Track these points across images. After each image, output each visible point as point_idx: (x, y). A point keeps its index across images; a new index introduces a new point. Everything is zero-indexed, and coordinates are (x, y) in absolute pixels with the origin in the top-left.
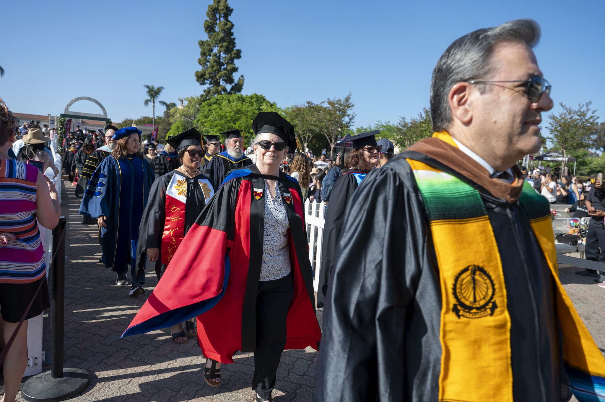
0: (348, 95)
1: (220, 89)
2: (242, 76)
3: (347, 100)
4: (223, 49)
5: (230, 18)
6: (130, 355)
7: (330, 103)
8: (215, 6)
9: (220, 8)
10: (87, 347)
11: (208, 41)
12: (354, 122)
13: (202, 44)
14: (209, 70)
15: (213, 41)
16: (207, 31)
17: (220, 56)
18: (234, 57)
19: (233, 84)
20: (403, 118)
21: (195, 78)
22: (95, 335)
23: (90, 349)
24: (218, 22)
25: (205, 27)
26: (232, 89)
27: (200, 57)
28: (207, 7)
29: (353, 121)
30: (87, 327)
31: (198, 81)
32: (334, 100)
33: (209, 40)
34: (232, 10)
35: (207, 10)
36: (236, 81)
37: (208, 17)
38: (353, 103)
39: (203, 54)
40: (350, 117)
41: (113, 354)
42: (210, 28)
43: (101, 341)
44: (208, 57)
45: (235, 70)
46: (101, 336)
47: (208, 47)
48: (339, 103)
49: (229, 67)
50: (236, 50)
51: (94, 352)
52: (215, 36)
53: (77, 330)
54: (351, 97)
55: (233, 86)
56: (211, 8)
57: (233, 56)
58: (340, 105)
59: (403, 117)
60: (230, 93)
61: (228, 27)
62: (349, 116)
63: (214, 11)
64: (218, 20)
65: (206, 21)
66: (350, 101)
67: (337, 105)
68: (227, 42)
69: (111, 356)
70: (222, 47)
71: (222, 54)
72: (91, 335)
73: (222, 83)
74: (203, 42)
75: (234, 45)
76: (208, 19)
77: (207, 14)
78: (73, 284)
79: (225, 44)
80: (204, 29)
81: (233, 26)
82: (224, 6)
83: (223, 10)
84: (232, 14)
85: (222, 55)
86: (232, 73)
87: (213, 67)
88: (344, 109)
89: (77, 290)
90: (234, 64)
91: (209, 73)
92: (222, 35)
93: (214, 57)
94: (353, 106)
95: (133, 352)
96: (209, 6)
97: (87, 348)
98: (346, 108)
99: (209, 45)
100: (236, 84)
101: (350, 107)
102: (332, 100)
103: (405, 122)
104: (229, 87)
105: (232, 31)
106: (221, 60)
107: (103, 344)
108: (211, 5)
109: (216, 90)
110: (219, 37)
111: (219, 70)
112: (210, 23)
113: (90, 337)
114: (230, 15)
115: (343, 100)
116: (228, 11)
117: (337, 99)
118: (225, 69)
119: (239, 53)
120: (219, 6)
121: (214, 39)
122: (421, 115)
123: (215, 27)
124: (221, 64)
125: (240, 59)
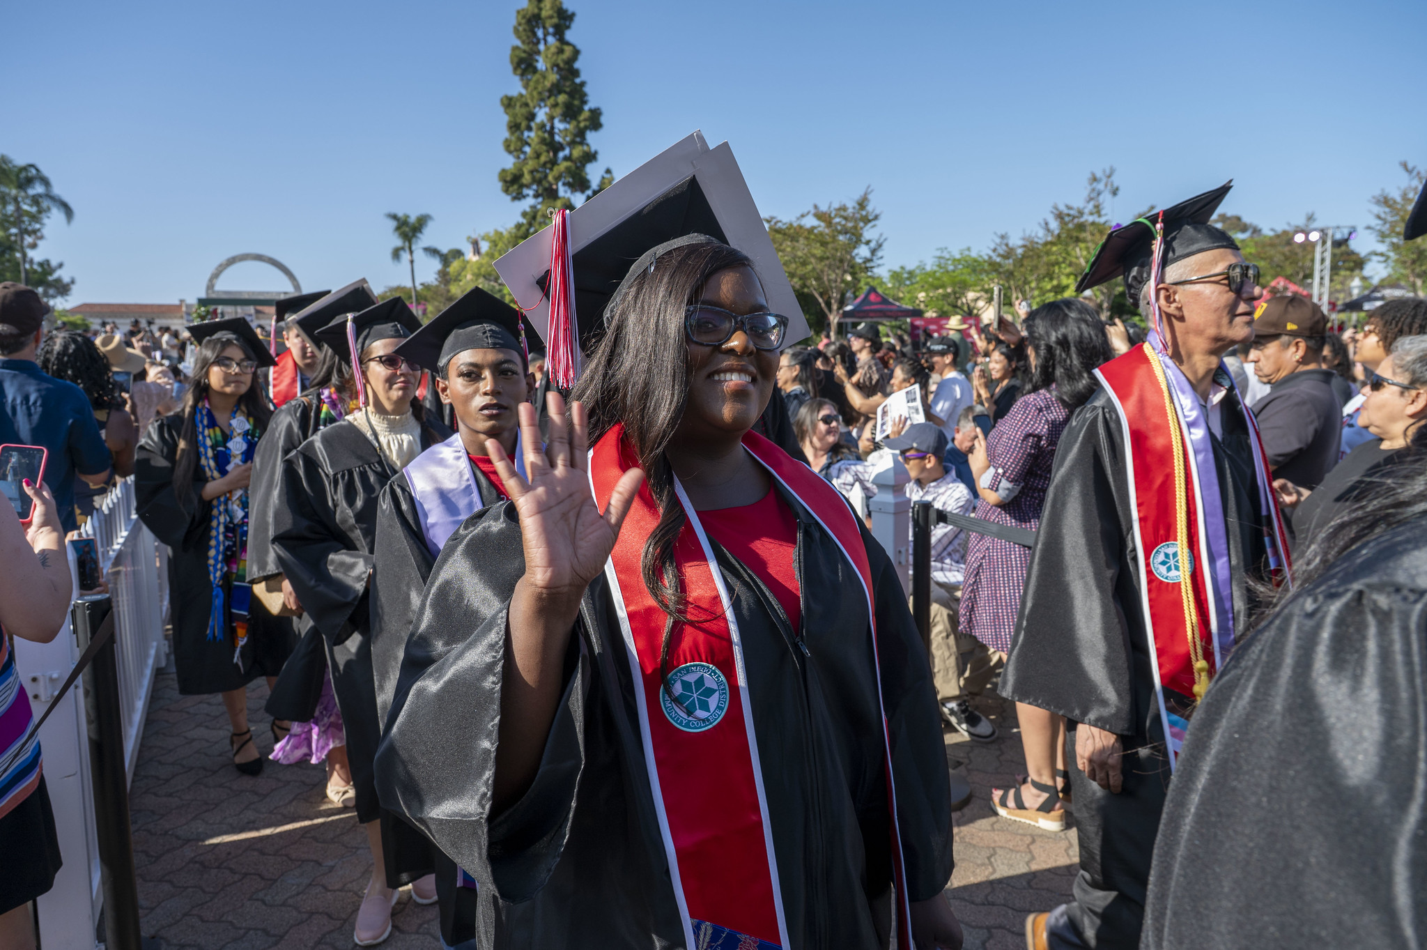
0: (862, 193)
2: (608, 171)
3: (862, 204)
4: (559, 111)
5: (569, 35)
6: (332, 931)
7: (820, 216)
8: (532, 9)
9: (544, 14)
10: (223, 916)
11: (521, 95)
12: (882, 258)
13: (508, 103)
14: (531, 164)
15: (535, 93)
16: (519, 71)
17: (552, 128)
18: (586, 128)
19: (589, 192)
20: (1003, 237)
21: (499, 185)
22: (246, 875)
23: (230, 918)
24: (542, 47)
25: (512, 62)
27: (506, 134)
28: (514, 14)
29: (879, 254)
30: (229, 854)
31: (506, 191)
32: (830, 207)
33: (524, 92)
34: (573, 15)
35: (514, 22)
36: (595, 184)
37: (519, 37)
38: (877, 212)
39: (514, 127)
40: (873, 245)
41: (287, 932)
42: (524, 65)
43: (261, 895)
44: (526, 134)
45: (591, 157)
46: (262, 878)
47: (524, 110)
48: (842, 213)
49: (577, 152)
50: (591, 110)
51: (240, 929)
52: (537, 82)
53: (202, 863)
54: (870, 197)
56: (524, 17)
57: (582, 125)
58: (846, 218)
59: (1003, 233)
61: (566, 56)
62: (868, 243)
63: (531, 21)
64: (542, 42)
65: (515, 48)
66: (870, 208)
67: (837, 220)
68: (565, 92)
69: (282, 937)
70: (555, 105)
71: (556, 121)
72: (237, 877)
73: (563, 191)
74: (510, 99)
75: (583, 98)
76: (518, 43)
77: (516, 31)
78: (207, 727)
79: (562, 98)
80: (509, 68)
81: (576, 53)
82: (552, 8)
83: (551, 17)
84: (573, 25)
85: (559, 125)
86: (584, 166)
87: (538, 156)
88: (855, 227)
89: (216, 743)
90: (588, 145)
91: (532, 172)
92: (553, 77)
93: (540, 133)
94: (876, 218)
95: (338, 923)
96: (518, 12)
97: (224, 919)
98: (861, 224)
99: (527, 105)
101: (870, 221)
102: (824, 208)
103: (1007, 245)
105: (577, 65)
106: (557, 138)
107: (264, 902)
108: (523, 10)
110: (548, 84)
111: (554, 162)
112: (525, 51)
113: (235, 883)
114: (568, 27)
115: (851, 205)
116: (564, 19)
117: (836, 205)
118: (566, 159)
119: (596, 114)
120: (540, 9)
121: (535, 88)
122: (1047, 224)
123: (537, 61)
124: (556, 147)
125: (601, 131)
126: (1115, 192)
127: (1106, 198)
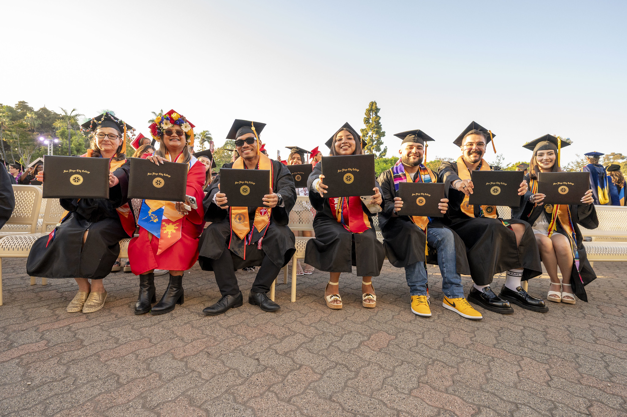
2: (386, 147)
5: (379, 114)
15: (369, 129)
18: (381, 136)
19: (381, 152)
24: (371, 117)
25: (364, 121)
33: (366, 128)
34: (380, 109)
35: (365, 112)
36: (382, 150)
37: (366, 115)
42: (367, 121)
44: (366, 138)
45: (382, 143)
47: (366, 132)
49: (378, 142)
50: (383, 132)
52: (370, 125)
61: (377, 119)
63: (370, 111)
65: (365, 118)
70: (374, 131)
71: (374, 135)
73: (374, 152)
74: (363, 130)
75: (381, 129)
79: (376, 129)
80: (363, 123)
81: (380, 118)
82: (375, 108)
83: (374, 110)
84: (380, 111)
86: (380, 146)
87: (369, 143)
90: (381, 140)
92: (374, 124)
93: (369, 138)
96: (367, 109)
99: (367, 131)
104: (378, 154)
105: (380, 121)
106: (373, 139)
110: (372, 126)
111: (372, 145)
112: (367, 118)
116: (377, 110)
118: (376, 144)
119: (384, 133)
120: (372, 108)
121: (369, 127)
123: (370, 121)
124: (373, 141)
125: (385, 137)
126: (504, 159)
127: (502, 161)
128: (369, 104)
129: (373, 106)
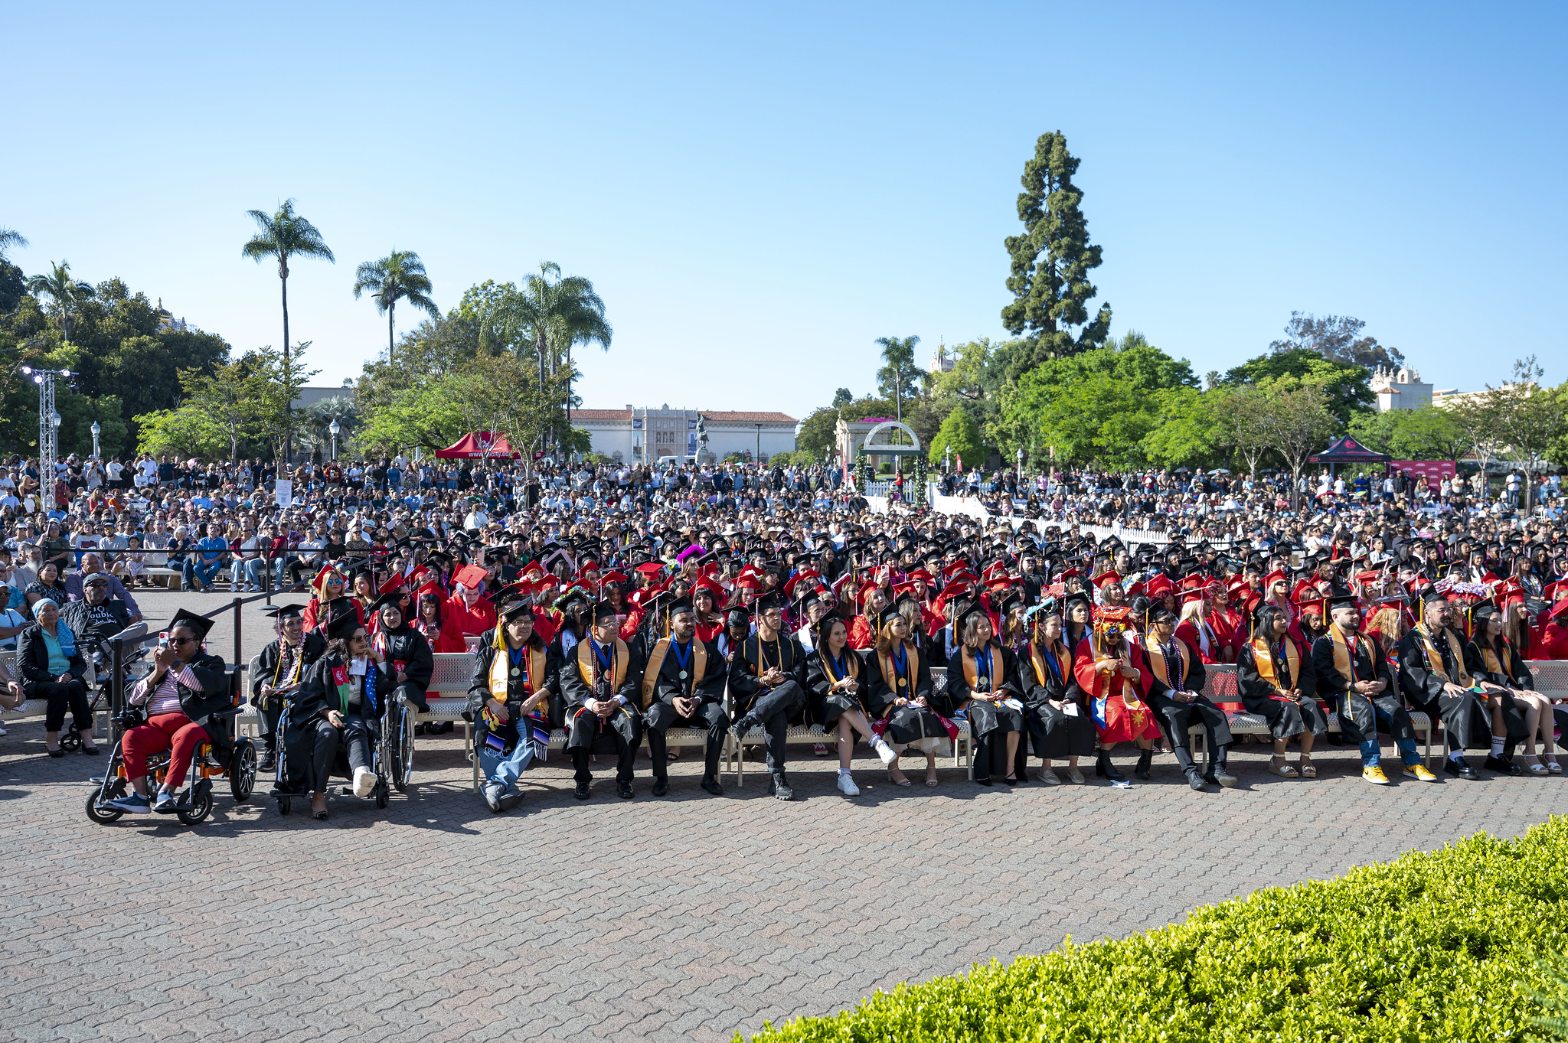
1: (1057, 339)
2: (1106, 305)
4: (1062, 252)
5: (1075, 180)
8: (1040, 161)
9: (1052, 164)
11: (1025, 236)
13: (1013, 244)
14: (1033, 302)
15: (1039, 237)
16: (1026, 217)
17: (1054, 265)
18: (1087, 266)
19: (1086, 324)
21: (1001, 321)
24: (1046, 191)
25: (1019, 210)
26: (1083, 337)
27: (1009, 274)
28: (1024, 166)
31: (1008, 327)
33: (1027, 233)
34: (1079, 160)
35: (1023, 173)
36: (1092, 317)
37: (1027, 186)
39: (1018, 267)
42: (1030, 211)
44: (1028, 273)
45: (1091, 292)
47: (1028, 252)
49: (1077, 289)
50: (1091, 249)
52: (1043, 226)
55: (1085, 329)
56: (1032, 169)
57: (1083, 264)
60: (1081, 348)
61: (1069, 203)
63: (1036, 175)
64: (1047, 188)
65: (1022, 196)
68: (1069, 236)
70: (1059, 247)
71: (1058, 262)
73: (1060, 325)
74: (1014, 240)
75: (1084, 237)
76: (1024, 190)
77: (1024, 181)
79: (1065, 241)
80: (1017, 215)
81: (1081, 194)
82: (1059, 159)
83: (1058, 167)
84: (1078, 170)
85: (1060, 265)
86: (1083, 301)
87: (1040, 294)
90: (1088, 282)
91: (1034, 310)
92: (1057, 222)
93: (1042, 273)
96: (1027, 164)
99: (1031, 247)
100: (1092, 325)
104: (1076, 332)
105: (1080, 208)
106: (1057, 274)
108: (1032, 162)
109: (1049, 342)
110: (1052, 229)
111: (1054, 300)
112: (1031, 198)
114: (1074, 172)
116: (1071, 164)
118: (1066, 295)
119: (1096, 251)
120: (1048, 160)
121: (1040, 233)
123: (1041, 204)
124: (1055, 283)
125: (1101, 267)
128: (1036, 143)
129: (1048, 151)
